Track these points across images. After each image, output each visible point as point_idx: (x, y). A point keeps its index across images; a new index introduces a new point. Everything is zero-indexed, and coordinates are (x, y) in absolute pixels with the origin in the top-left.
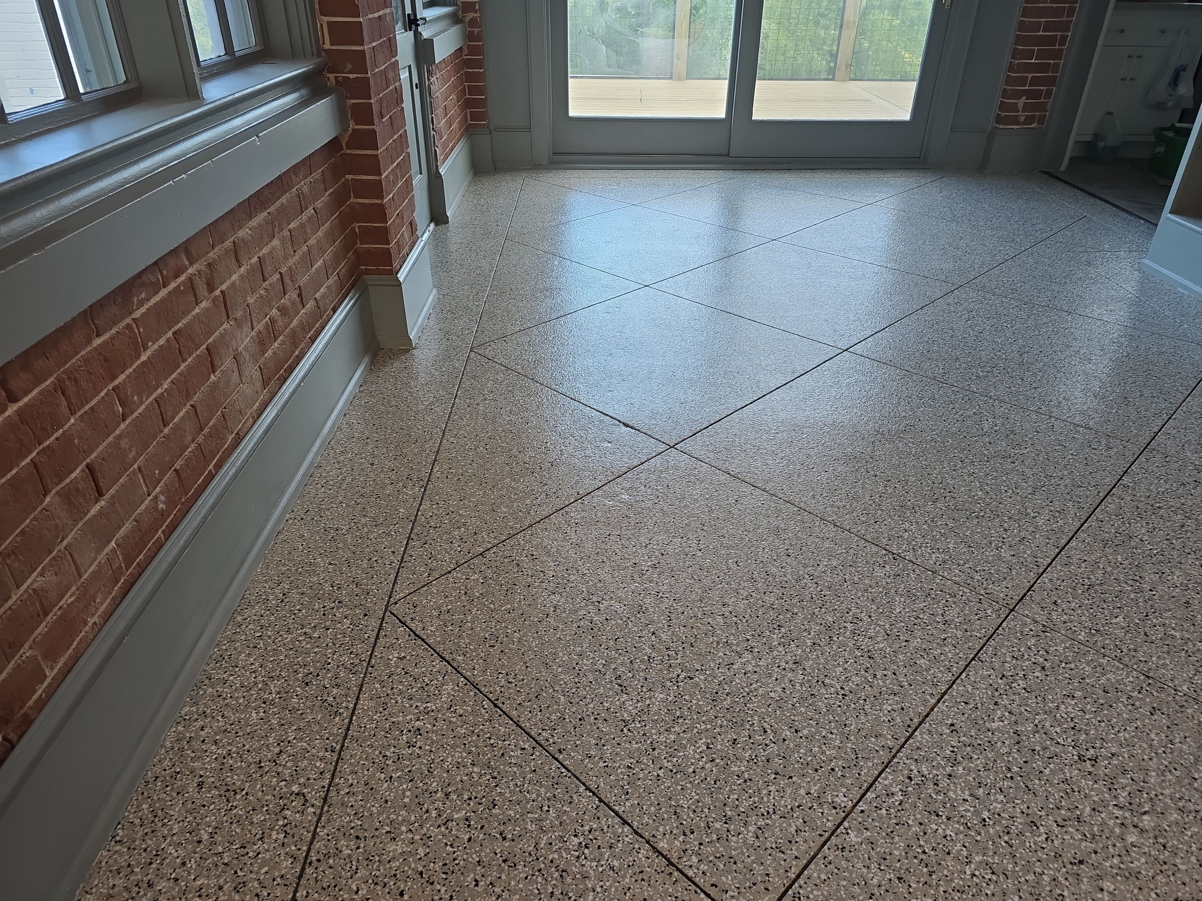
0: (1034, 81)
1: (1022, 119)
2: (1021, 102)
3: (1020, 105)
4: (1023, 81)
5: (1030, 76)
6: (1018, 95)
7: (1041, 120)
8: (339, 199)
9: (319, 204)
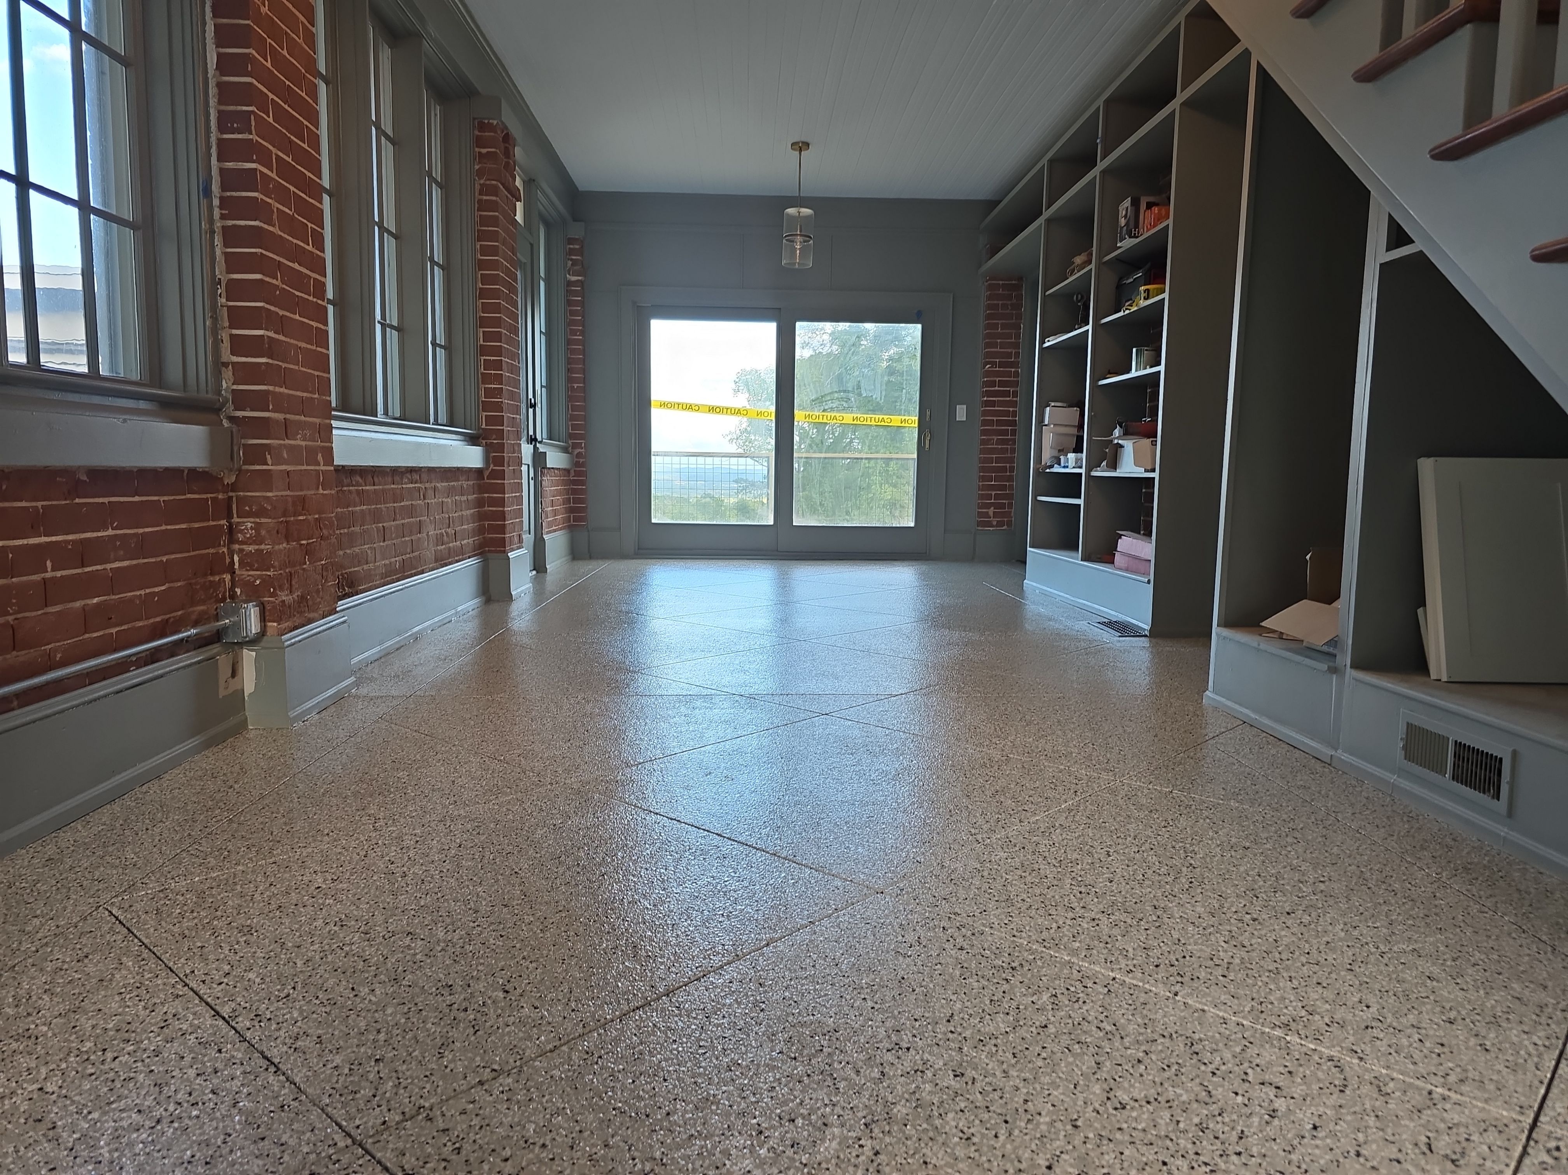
0: (997, 497)
1: (995, 523)
2: (991, 511)
3: (991, 514)
4: (989, 497)
5: (993, 493)
6: (988, 506)
7: (1009, 524)
8: (480, 503)
9: (469, 497)
